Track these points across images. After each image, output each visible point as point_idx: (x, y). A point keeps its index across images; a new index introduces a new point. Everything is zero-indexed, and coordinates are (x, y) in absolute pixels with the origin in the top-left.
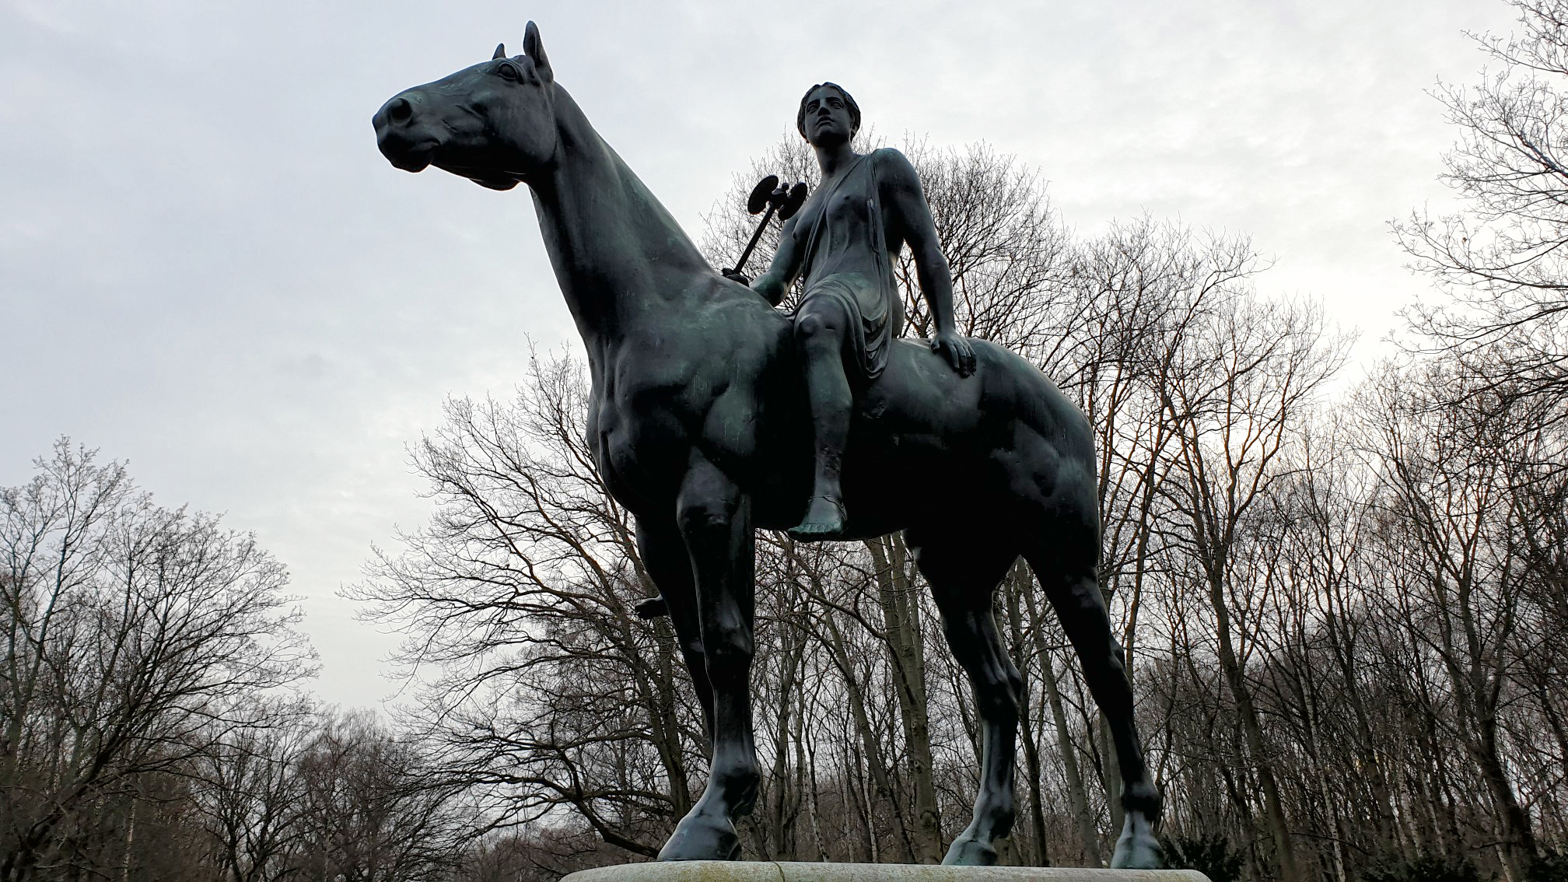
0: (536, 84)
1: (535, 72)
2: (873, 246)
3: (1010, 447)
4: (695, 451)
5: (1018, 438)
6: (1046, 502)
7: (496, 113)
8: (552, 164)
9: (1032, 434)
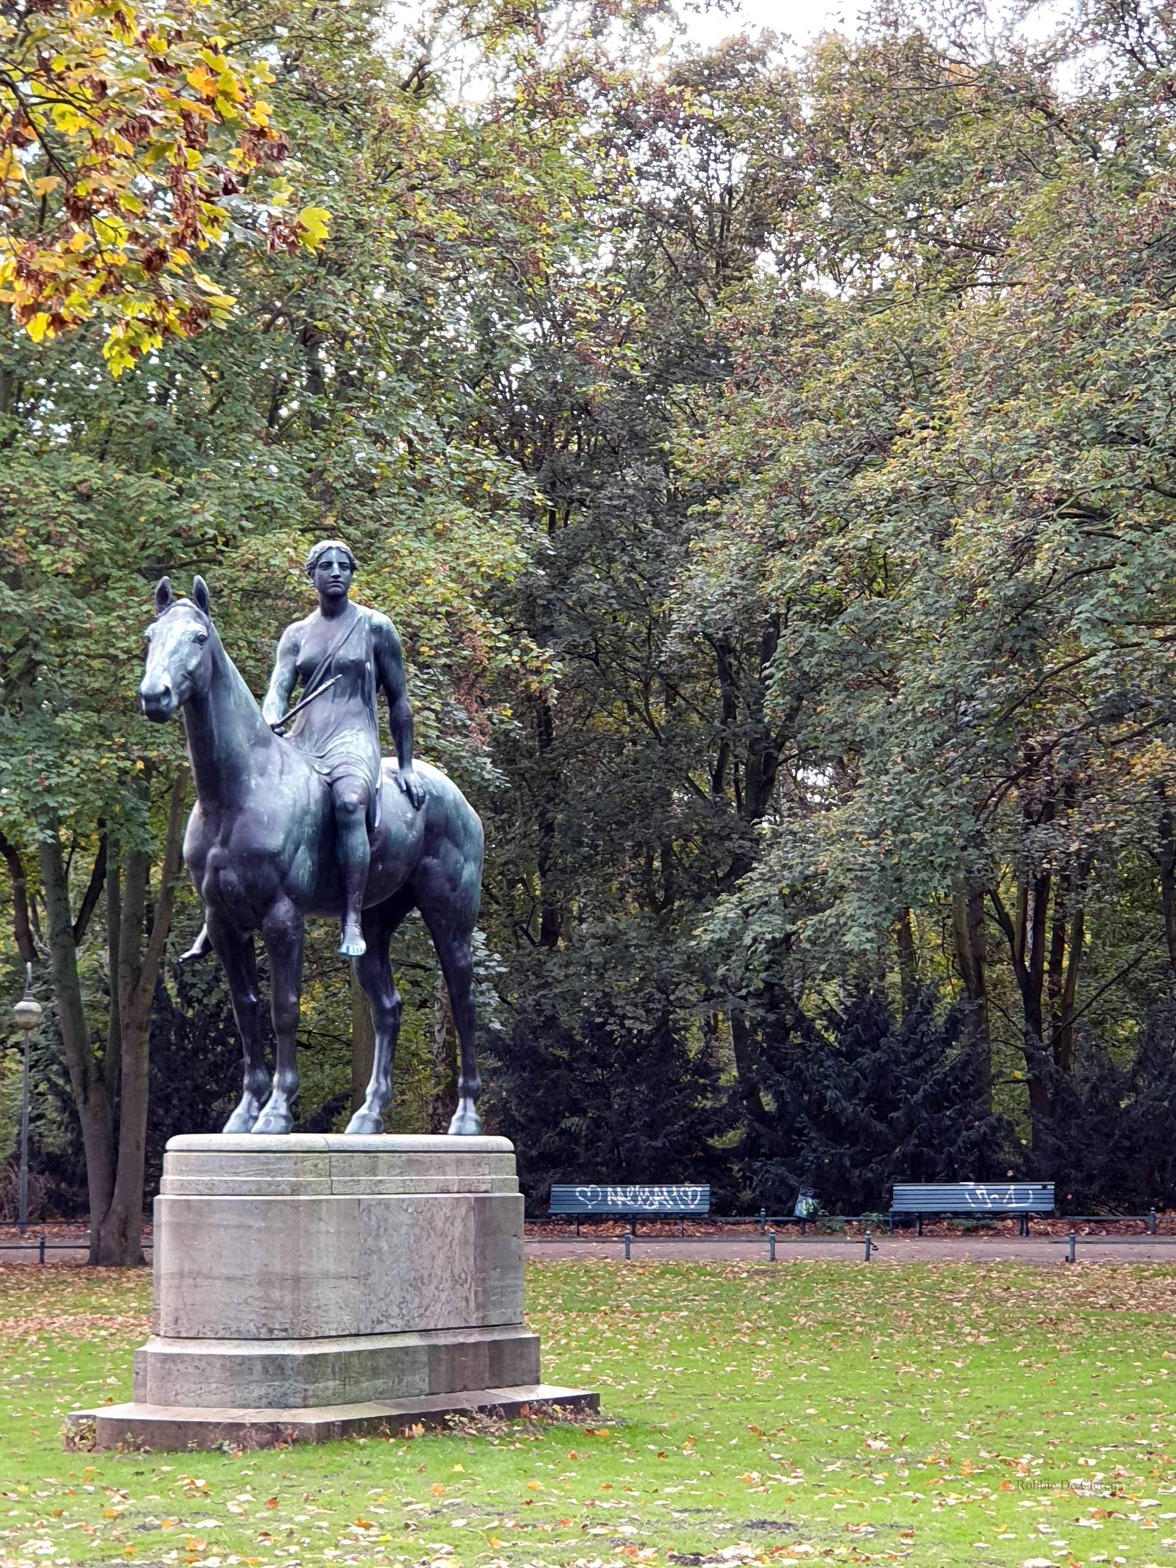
2: (367, 702)
3: (435, 856)
4: (281, 892)
5: (442, 850)
6: (452, 896)
9: (450, 846)
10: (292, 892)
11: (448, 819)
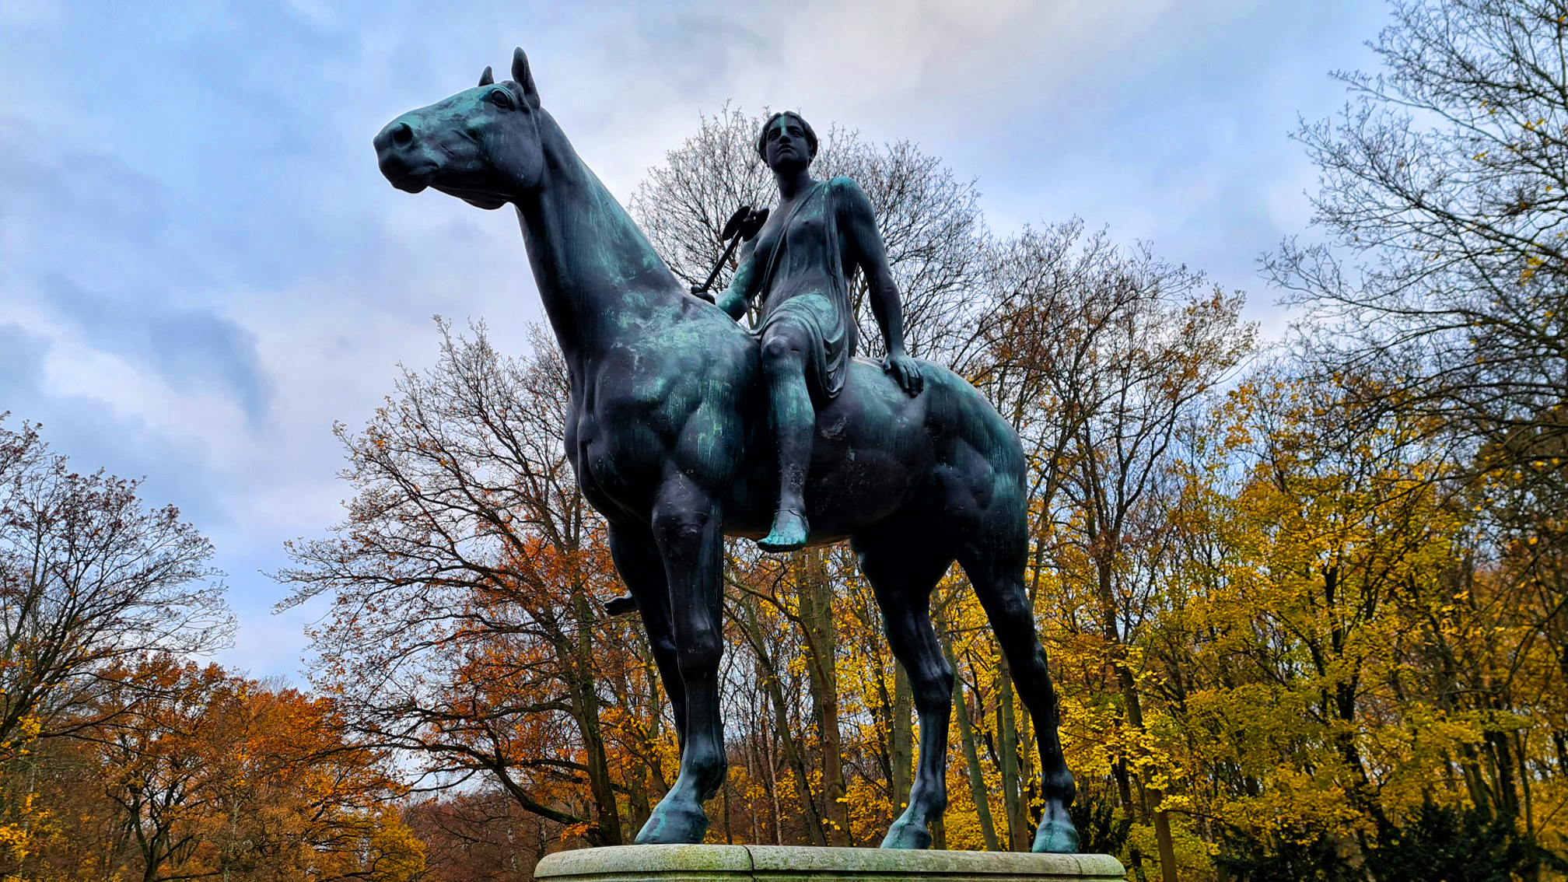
0: (526, 111)
1: (524, 99)
2: (830, 270)
7: (490, 138)
8: (539, 188)
10: (690, 465)
11: (961, 415)
